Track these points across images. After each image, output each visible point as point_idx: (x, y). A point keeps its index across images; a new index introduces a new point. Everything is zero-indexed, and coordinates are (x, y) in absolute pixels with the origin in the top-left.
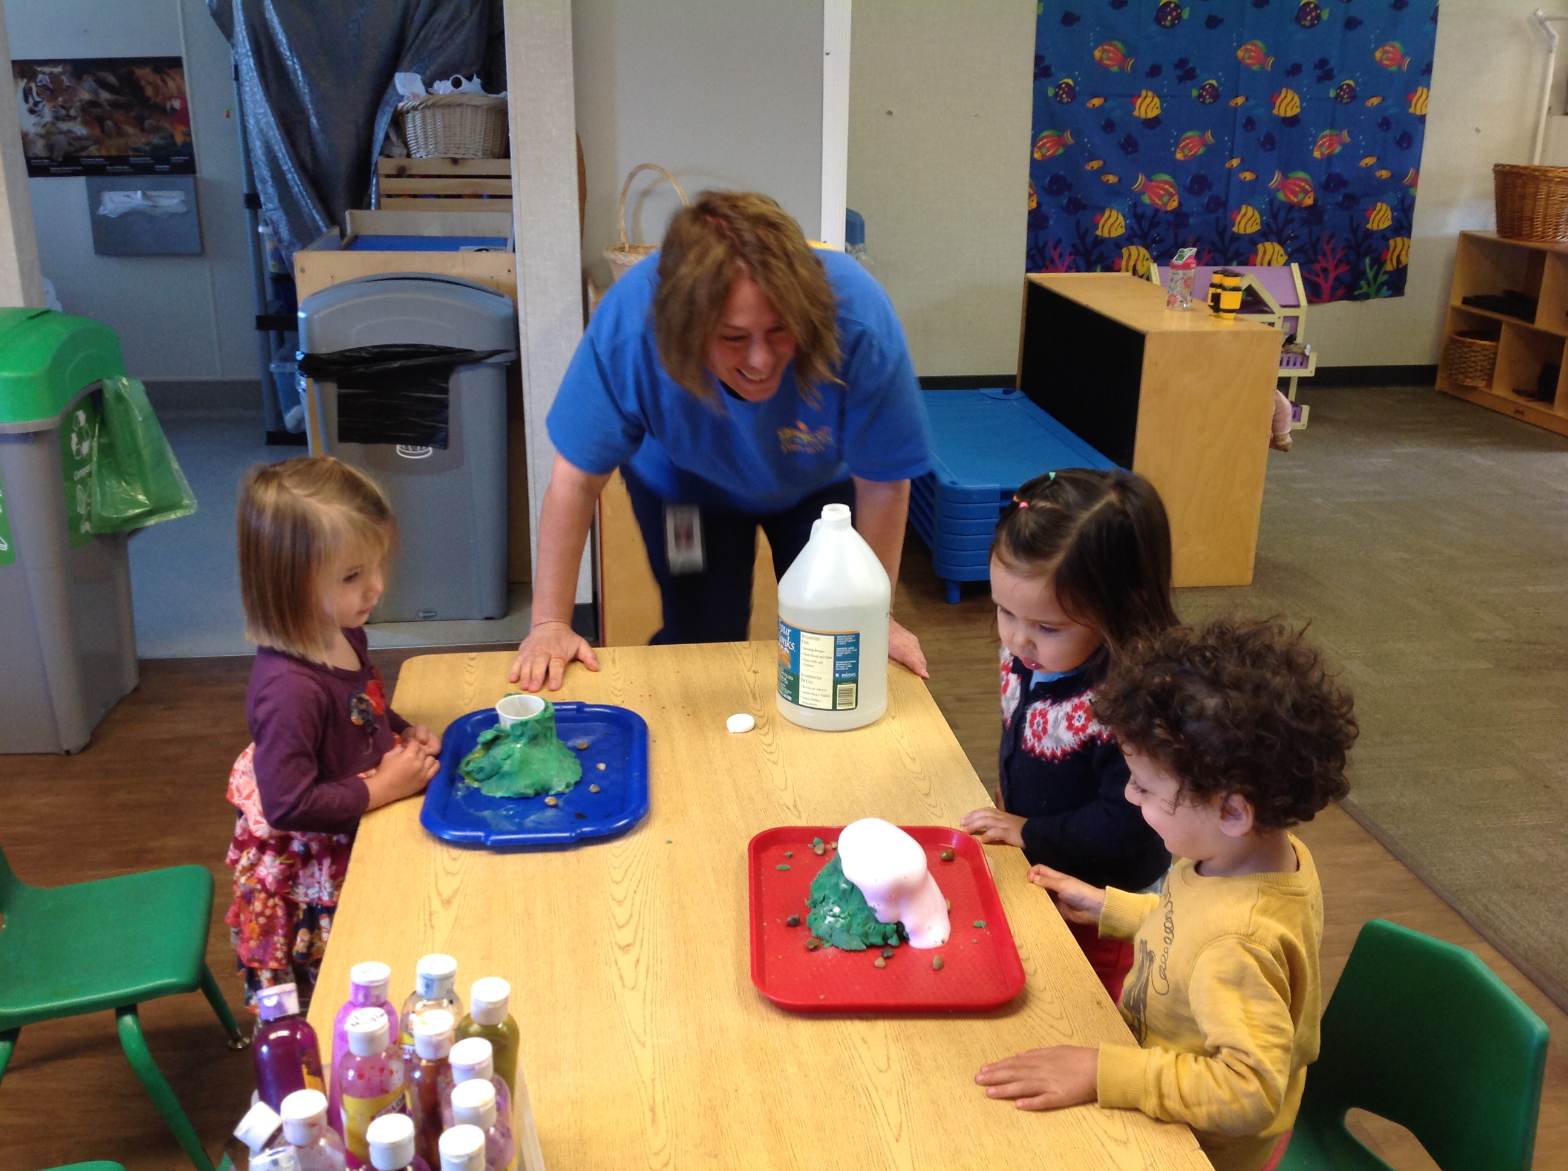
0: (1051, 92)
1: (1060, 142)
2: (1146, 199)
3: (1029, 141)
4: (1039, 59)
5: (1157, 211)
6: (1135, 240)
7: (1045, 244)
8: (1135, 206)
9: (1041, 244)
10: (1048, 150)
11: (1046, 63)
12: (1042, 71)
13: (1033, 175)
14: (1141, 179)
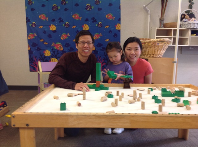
0: (30, 25)
1: (34, 36)
2: (55, 48)
3: (27, 35)
4: (27, 18)
5: (58, 50)
6: (53, 57)
7: (33, 57)
8: (53, 49)
9: (32, 57)
10: (31, 37)
11: (29, 19)
12: (28, 21)
13: (28, 43)
14: (53, 44)
